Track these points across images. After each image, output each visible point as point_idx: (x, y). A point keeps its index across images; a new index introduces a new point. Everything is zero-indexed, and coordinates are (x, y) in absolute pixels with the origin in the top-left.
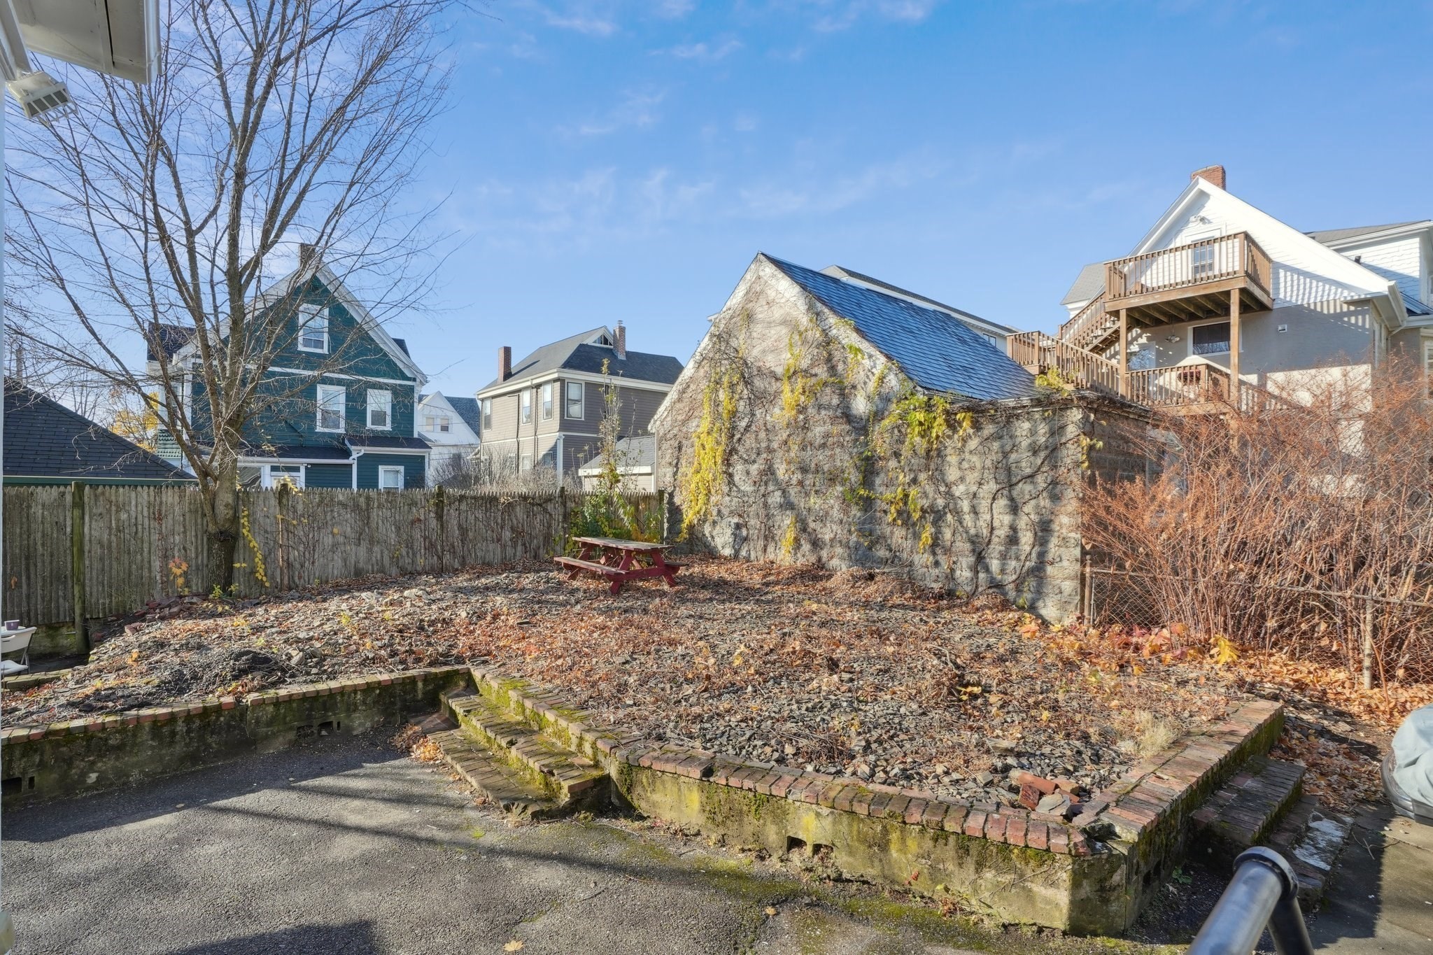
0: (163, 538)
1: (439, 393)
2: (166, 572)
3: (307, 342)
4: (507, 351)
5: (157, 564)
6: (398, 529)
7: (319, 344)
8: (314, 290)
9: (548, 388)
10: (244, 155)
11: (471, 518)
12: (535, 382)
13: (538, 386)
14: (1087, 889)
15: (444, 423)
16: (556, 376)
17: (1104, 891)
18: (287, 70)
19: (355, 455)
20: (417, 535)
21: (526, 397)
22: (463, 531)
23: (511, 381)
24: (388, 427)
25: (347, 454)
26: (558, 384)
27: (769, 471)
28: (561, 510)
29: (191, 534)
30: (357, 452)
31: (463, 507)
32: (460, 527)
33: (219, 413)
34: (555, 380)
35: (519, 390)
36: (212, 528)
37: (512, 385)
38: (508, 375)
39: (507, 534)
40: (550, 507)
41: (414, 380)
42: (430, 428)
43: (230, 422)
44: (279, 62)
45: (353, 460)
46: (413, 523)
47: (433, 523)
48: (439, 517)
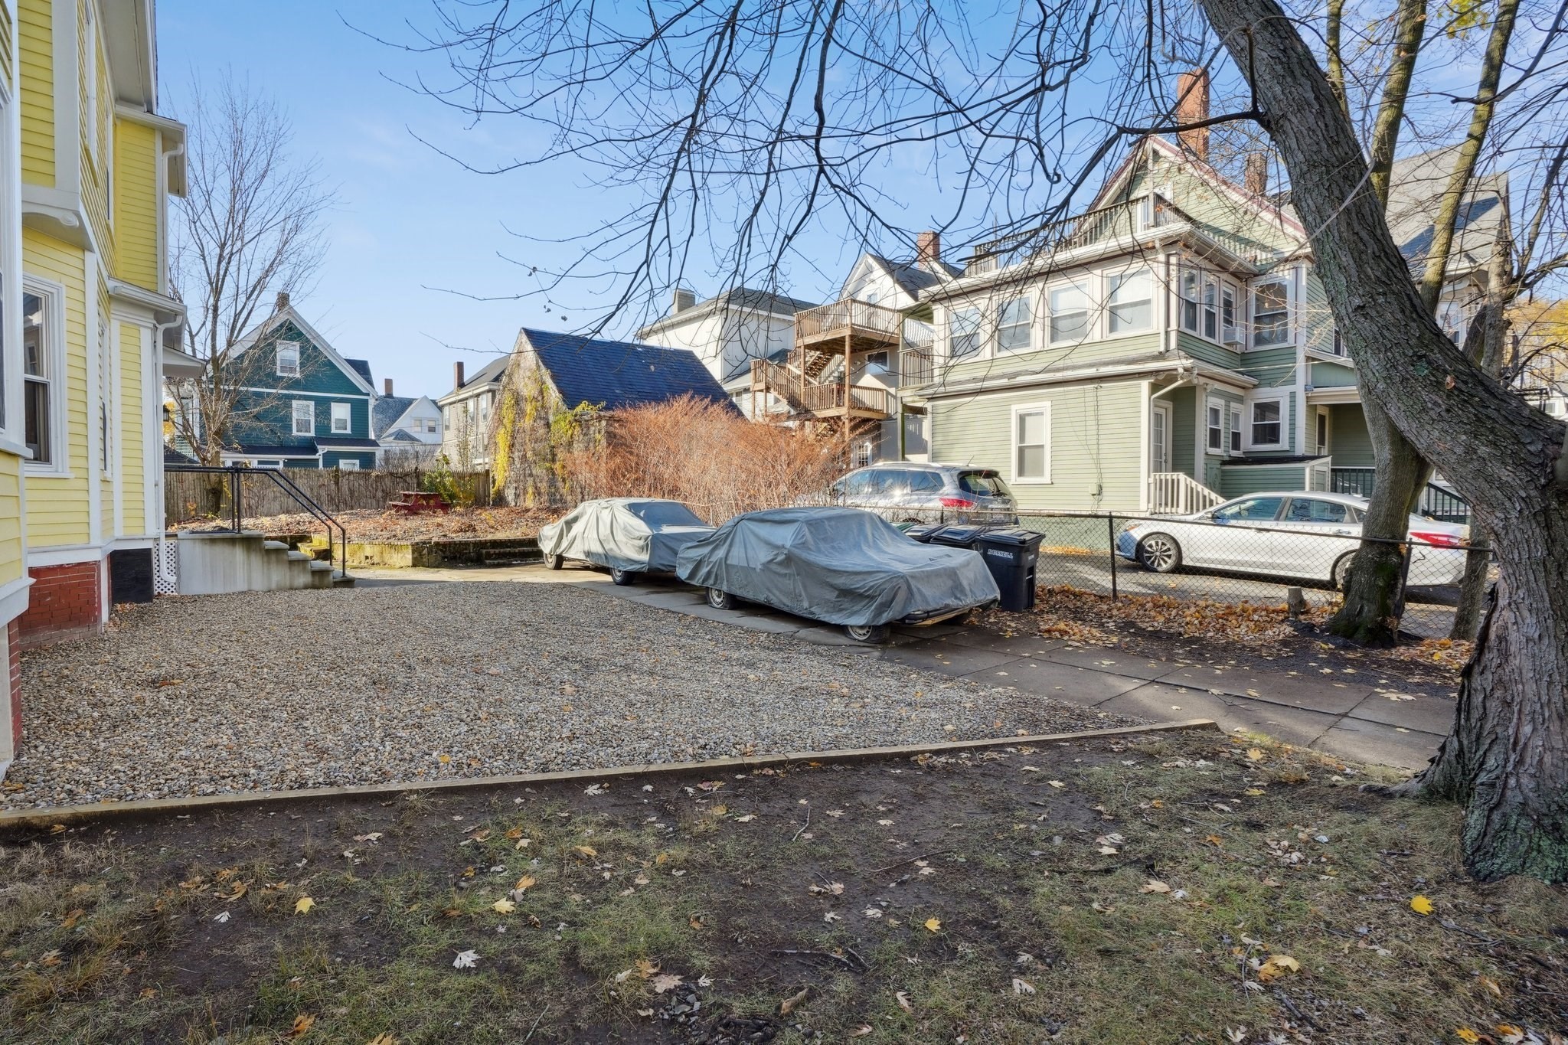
0: (184, 492)
1: (426, 397)
2: (185, 507)
3: (283, 368)
4: (460, 366)
5: (181, 505)
6: (312, 490)
7: (292, 370)
8: (291, 331)
9: (484, 396)
10: (217, 300)
11: (356, 484)
12: (476, 392)
13: (478, 395)
14: (416, 555)
15: (432, 424)
16: (487, 388)
17: (421, 555)
18: (235, 258)
19: (321, 452)
20: (323, 493)
21: (471, 404)
22: (352, 492)
23: (463, 390)
24: (349, 431)
25: (315, 451)
26: (490, 394)
27: (525, 456)
28: (415, 481)
29: (198, 490)
30: (322, 449)
31: (351, 478)
32: (350, 490)
33: (210, 429)
34: (489, 391)
35: (466, 399)
36: (208, 487)
37: (465, 393)
38: (461, 385)
39: (379, 494)
40: (408, 479)
41: (368, 395)
42: (419, 429)
43: (216, 433)
44: (232, 254)
45: (319, 456)
46: (320, 486)
47: (333, 487)
48: (337, 483)
